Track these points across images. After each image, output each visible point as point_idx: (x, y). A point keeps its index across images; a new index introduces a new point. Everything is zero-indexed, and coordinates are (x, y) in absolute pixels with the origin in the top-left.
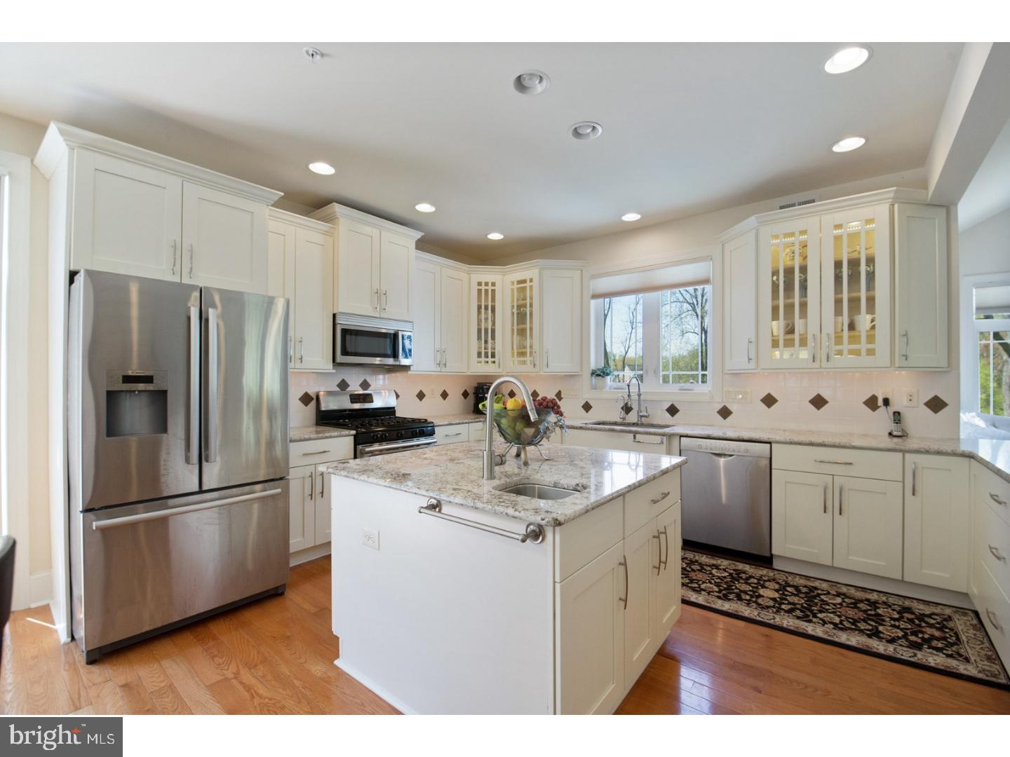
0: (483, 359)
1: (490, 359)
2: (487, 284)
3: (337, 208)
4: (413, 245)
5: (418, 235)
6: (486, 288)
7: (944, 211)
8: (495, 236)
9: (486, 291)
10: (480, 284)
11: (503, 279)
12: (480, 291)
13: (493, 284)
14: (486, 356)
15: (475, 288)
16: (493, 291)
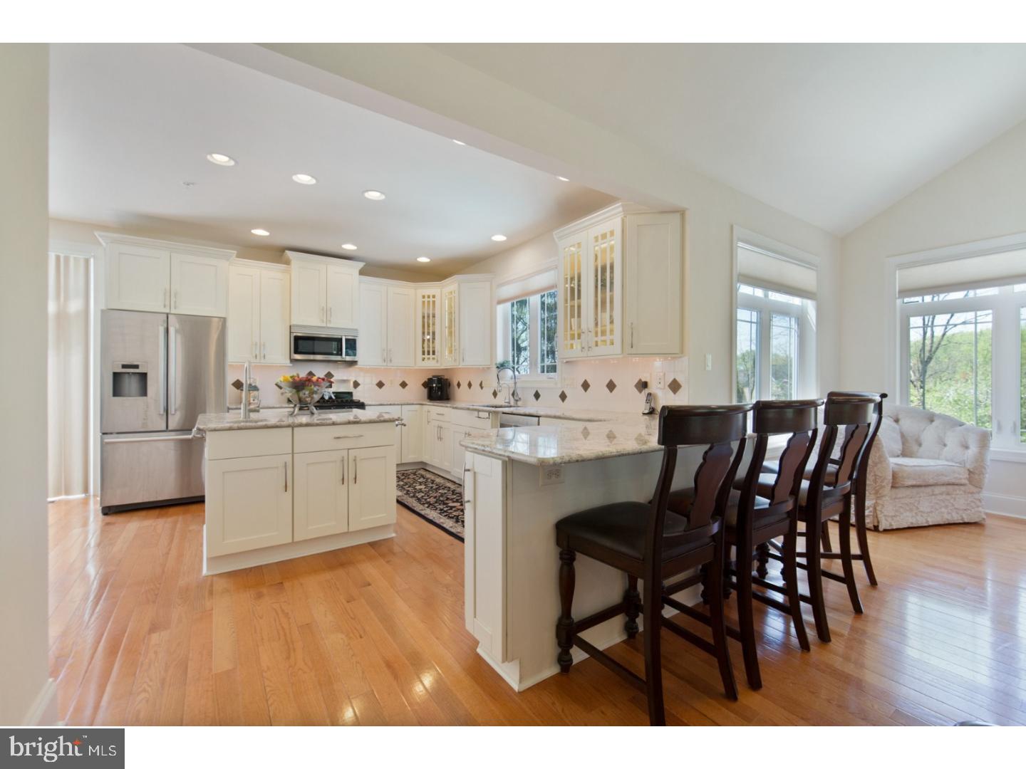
0: (426, 356)
1: (431, 356)
2: (429, 297)
3: (288, 253)
4: (358, 273)
5: (361, 265)
6: (429, 299)
7: (678, 216)
8: (424, 260)
9: (429, 302)
10: (424, 297)
11: (442, 291)
12: (424, 302)
13: (434, 297)
14: (429, 354)
15: (420, 300)
16: (434, 302)
